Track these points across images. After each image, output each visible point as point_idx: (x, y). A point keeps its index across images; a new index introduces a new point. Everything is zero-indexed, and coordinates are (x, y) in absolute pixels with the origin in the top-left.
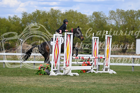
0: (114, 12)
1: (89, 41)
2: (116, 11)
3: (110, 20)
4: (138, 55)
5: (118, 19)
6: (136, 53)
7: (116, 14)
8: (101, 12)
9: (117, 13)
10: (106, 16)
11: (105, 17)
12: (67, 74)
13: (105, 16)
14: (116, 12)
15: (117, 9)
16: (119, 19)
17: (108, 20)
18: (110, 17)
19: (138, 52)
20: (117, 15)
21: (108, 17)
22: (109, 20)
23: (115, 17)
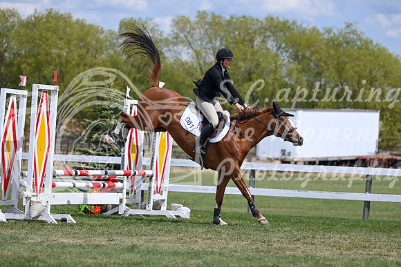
0: (189, 22)
1: (109, 112)
2: (196, 17)
3: (175, 48)
4: (264, 161)
5: (199, 43)
6: (257, 155)
7: (194, 29)
8: (147, 19)
9: (197, 23)
10: (163, 34)
11: (160, 37)
12: (38, 217)
13: (159, 33)
14: (196, 19)
15: (199, 12)
16: (204, 43)
17: (167, 46)
18: (173, 38)
19: (264, 152)
20: (198, 31)
21: (170, 38)
22: (171, 47)
23: (192, 37)
